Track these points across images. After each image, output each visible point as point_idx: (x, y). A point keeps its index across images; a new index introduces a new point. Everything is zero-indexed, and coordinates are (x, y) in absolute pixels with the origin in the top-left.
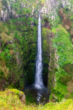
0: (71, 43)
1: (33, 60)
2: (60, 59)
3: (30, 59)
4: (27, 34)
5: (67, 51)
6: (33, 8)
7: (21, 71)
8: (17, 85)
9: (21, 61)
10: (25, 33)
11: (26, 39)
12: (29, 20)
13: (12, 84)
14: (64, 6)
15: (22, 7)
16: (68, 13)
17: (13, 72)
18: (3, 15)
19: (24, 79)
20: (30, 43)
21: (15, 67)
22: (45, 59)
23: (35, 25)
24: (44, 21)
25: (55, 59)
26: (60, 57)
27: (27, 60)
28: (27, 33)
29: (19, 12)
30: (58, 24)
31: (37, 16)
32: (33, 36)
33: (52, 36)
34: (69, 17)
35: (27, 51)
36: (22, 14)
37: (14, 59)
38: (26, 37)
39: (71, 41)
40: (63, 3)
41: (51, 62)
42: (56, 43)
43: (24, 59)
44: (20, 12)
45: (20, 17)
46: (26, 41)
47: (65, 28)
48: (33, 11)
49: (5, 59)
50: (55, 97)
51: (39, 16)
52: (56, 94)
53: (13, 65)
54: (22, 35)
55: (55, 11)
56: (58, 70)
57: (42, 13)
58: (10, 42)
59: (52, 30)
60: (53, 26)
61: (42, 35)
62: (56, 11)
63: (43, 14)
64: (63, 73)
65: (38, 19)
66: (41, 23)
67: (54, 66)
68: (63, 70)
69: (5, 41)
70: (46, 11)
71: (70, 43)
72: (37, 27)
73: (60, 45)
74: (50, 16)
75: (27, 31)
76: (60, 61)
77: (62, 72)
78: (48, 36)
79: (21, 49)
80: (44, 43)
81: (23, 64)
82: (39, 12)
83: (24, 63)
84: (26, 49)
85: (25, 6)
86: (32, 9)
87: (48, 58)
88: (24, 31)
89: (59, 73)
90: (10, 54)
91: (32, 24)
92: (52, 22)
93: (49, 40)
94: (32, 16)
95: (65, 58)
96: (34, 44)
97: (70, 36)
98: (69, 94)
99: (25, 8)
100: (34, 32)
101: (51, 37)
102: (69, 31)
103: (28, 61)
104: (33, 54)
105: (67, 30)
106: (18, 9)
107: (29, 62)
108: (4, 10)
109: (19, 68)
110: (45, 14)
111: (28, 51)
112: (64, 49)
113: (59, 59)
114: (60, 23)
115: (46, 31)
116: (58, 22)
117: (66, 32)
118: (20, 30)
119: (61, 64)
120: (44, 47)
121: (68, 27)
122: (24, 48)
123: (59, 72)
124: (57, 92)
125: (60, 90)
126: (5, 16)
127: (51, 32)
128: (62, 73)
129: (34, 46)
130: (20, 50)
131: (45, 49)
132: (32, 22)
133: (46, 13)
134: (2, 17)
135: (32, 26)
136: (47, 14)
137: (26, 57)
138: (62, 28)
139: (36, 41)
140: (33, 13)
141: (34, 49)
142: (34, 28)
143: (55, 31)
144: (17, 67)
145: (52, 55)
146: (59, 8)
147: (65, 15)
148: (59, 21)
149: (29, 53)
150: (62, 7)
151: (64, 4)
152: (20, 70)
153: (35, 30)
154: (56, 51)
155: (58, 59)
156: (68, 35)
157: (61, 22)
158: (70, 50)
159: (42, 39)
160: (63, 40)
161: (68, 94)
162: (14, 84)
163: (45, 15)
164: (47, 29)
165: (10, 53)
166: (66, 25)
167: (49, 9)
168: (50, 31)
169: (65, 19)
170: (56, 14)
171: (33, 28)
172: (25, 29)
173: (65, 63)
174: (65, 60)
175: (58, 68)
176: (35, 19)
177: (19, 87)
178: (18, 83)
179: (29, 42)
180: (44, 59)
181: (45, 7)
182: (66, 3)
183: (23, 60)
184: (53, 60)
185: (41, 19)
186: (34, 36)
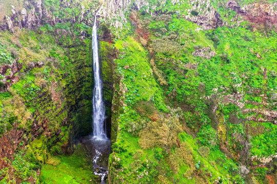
0: (149, 67)
1: (87, 96)
2: (129, 92)
3: (82, 93)
4: (73, 52)
5: (141, 79)
6: (83, 7)
7: (64, 114)
8: (54, 139)
9: (62, 98)
10: (71, 49)
11: (73, 60)
12: (77, 28)
13: (42, 137)
14: (139, 7)
15: (65, 5)
16: (145, 18)
17: (43, 116)
18: (26, 18)
19: (71, 127)
20: (80, 67)
21: (49, 108)
22: (107, 92)
23: (88, 36)
24: (103, 29)
25: (121, 92)
26: (128, 89)
27: (76, 96)
28: (73, 49)
29: (58, 13)
30: (127, 35)
31: (89, 21)
32: (85, 55)
33: (115, 54)
34: (147, 25)
35: (75, 81)
36: (64, 17)
37: (45, 94)
38: (72, 56)
39: (149, 63)
40: (136, 3)
41: (115, 98)
42: (122, 67)
43: (70, 93)
44: (61, 13)
45: (60, 22)
46: (72, 63)
47: (140, 42)
48: (83, 12)
49: (25, 93)
50: (116, 158)
51: (93, 22)
52: (118, 152)
53: (44, 104)
54: (65, 53)
55: (123, 15)
56: (125, 111)
57: (99, 16)
58: (38, 65)
59: (115, 44)
60: (117, 39)
61: (99, 52)
62: (125, 14)
63: (101, 18)
64: (132, 117)
65: (92, 26)
66: (98, 33)
67: (119, 104)
68: (134, 111)
69: (28, 61)
70: (104, 13)
71: (147, 67)
72: (91, 39)
73: (130, 69)
74: (112, 21)
75: (73, 47)
76: (127, 95)
77: (132, 114)
78: (109, 55)
79: (61, 76)
80: (104, 67)
81: (68, 102)
82: (93, 14)
83: (70, 100)
84: (72, 76)
85: (69, 4)
86: (81, 9)
87: (111, 92)
88: (69, 47)
89: (125, 116)
90: (36, 85)
91: (82, 35)
92: (117, 32)
93: (111, 61)
94: (81, 22)
95: (137, 91)
96: (87, 68)
97: (147, 56)
98: (142, 151)
99: (69, 7)
100: (87, 49)
101: (114, 56)
102: (146, 47)
103: (78, 97)
104: (87, 86)
105: (143, 46)
106: (57, 9)
107: (81, 99)
108: (29, 8)
109: (59, 110)
110: (103, 18)
111: (78, 80)
112: (136, 76)
113: (126, 92)
114: (130, 35)
115: (106, 46)
116: (127, 32)
117: (141, 49)
118: (60, 44)
119: (129, 100)
120: (104, 73)
121: (144, 42)
122: (69, 74)
123: (126, 114)
124: (120, 148)
125: (125, 145)
126: (30, 20)
127: (114, 48)
128: (130, 116)
129: (87, 71)
130: (61, 78)
131: (107, 77)
132: (82, 32)
133: (105, 16)
134: (24, 20)
135: (82, 37)
136: (107, 19)
137: (74, 90)
138: (135, 43)
139: (90, 63)
140: (82, 16)
141: (89, 76)
142: (86, 41)
143: (121, 46)
144: (54, 107)
145: (116, 86)
146: (131, 10)
147: (139, 21)
148: (129, 31)
149: (80, 83)
150: (136, 8)
151: (138, 4)
152: (61, 112)
153: (88, 45)
154: (122, 79)
155: (124, 92)
156: (145, 53)
157: (134, 33)
158: (147, 79)
159: (100, 60)
160: (134, 60)
161: (140, 150)
162: (48, 136)
163: (104, 20)
164: (107, 43)
165: (36, 83)
166: (141, 38)
167: (110, 10)
168: (111, 46)
169: (140, 28)
170: (125, 19)
171: (84, 41)
172: (71, 43)
173: (138, 99)
174: (138, 94)
175: (124, 108)
176: (87, 26)
177: (60, 141)
178: (56, 134)
179: (79, 64)
180: (105, 93)
181: (104, 6)
182: (142, 3)
183: (66, 96)
184: (118, 95)
185: (98, 26)
186: (87, 55)
